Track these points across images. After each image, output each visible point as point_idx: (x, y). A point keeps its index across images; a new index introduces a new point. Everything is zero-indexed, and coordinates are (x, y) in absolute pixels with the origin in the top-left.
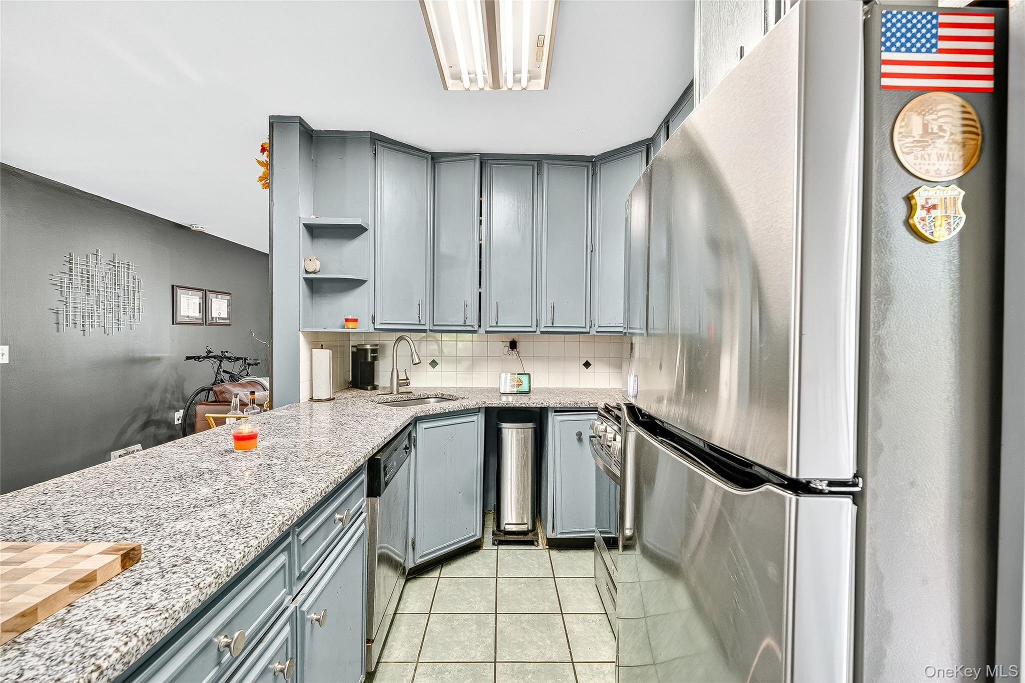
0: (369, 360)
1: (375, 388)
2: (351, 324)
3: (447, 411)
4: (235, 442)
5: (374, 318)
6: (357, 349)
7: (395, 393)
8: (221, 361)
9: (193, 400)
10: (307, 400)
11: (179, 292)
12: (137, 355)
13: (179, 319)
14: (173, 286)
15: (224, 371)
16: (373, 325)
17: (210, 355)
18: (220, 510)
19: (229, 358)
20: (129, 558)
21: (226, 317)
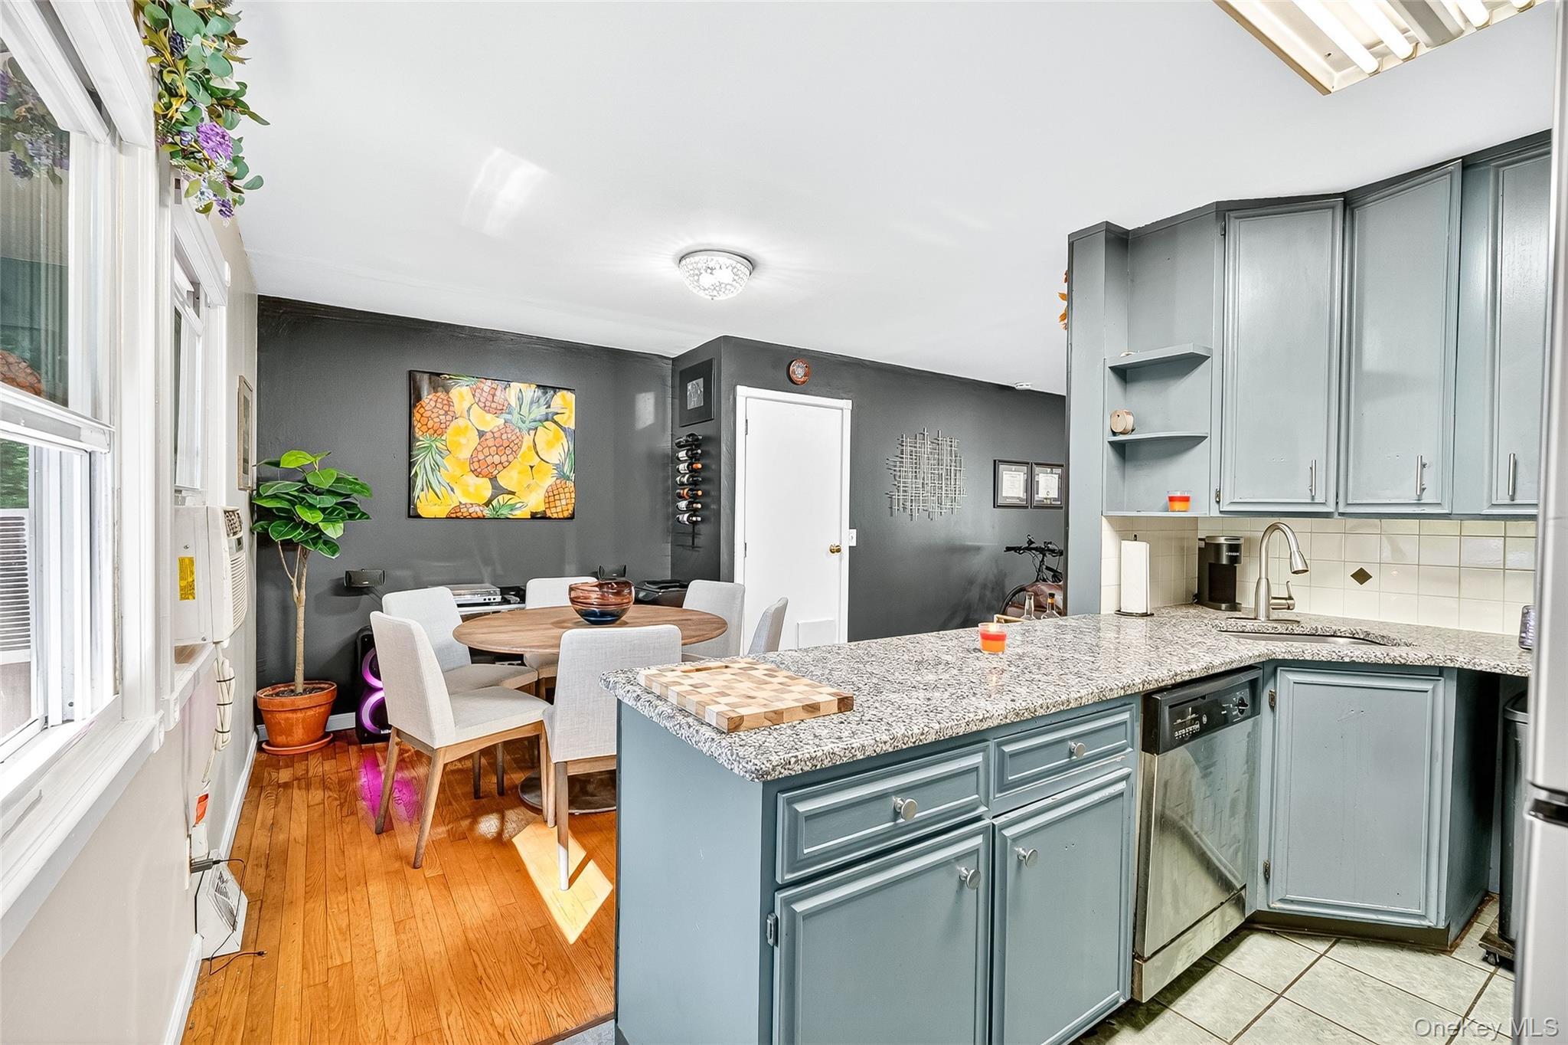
0: (1224, 561)
1: (1234, 607)
2: (1177, 505)
3: (1347, 660)
4: (983, 642)
5: (1218, 495)
6: (1205, 543)
7: (1263, 619)
8: (1044, 555)
9: (1010, 601)
10: (1113, 612)
11: (1002, 467)
12: (958, 543)
13: (1000, 502)
14: (995, 461)
15: (1048, 568)
16: (1217, 506)
17: (1032, 546)
18: (929, 695)
19: (1052, 551)
20: (845, 704)
21: (1057, 497)
